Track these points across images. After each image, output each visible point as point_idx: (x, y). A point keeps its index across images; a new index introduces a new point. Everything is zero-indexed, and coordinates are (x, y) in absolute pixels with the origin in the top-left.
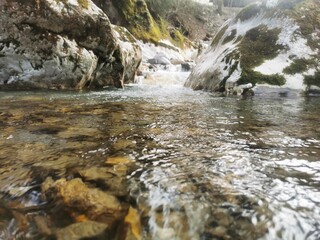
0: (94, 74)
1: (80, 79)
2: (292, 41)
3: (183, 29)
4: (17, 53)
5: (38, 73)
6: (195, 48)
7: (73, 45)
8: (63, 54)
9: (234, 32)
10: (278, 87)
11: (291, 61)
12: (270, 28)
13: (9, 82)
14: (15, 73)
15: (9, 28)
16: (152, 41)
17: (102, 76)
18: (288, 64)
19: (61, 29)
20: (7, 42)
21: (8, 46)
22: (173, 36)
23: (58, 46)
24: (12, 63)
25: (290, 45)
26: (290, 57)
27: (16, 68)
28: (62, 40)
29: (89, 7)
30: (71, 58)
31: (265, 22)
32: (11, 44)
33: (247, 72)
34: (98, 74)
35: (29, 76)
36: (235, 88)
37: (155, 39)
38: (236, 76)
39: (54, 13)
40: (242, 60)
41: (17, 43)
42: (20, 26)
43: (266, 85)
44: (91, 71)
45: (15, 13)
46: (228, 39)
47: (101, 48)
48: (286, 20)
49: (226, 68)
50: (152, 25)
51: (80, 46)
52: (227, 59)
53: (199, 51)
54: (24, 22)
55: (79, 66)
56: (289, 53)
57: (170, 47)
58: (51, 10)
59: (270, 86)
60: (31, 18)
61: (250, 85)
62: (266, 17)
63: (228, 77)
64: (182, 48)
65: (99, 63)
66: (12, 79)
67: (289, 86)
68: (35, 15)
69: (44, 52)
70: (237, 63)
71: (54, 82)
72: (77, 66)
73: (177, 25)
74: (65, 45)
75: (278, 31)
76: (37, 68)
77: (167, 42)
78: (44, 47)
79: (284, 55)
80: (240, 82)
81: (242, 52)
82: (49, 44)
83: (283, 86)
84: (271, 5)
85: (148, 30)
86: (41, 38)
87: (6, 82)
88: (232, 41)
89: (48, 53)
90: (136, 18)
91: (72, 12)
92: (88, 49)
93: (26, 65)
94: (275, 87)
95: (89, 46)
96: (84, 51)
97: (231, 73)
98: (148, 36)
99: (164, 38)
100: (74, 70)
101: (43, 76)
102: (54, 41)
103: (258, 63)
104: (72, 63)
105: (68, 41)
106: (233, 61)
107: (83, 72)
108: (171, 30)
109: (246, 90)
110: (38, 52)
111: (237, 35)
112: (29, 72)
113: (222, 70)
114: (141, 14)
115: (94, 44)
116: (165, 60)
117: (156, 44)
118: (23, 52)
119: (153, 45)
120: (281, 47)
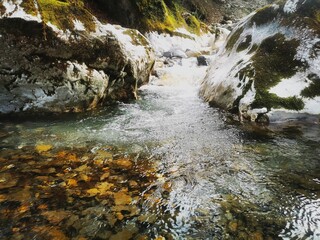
0: (106, 91)
1: (92, 99)
2: (312, 57)
3: (199, 13)
4: (30, 82)
5: (51, 98)
6: (212, 32)
7: (83, 69)
8: (74, 79)
9: (249, 38)
10: (296, 112)
11: (310, 81)
12: (288, 39)
13: (25, 109)
14: (29, 101)
15: (19, 61)
16: (167, 31)
17: (115, 91)
18: (307, 85)
19: (70, 55)
20: (18, 74)
21: (20, 77)
22: (188, 22)
23: (68, 73)
24: (26, 92)
25: (310, 62)
26: (309, 77)
27: (30, 96)
28: (71, 66)
29: (97, 29)
30: (82, 82)
31: (283, 31)
32: (23, 75)
33: (261, 94)
34: (110, 90)
35: (43, 102)
36: (249, 112)
37: (170, 29)
38: (249, 98)
39: (61, 42)
40: (257, 79)
41: (28, 74)
42: (30, 58)
43: (283, 109)
44: (102, 90)
45: (24, 46)
46: (242, 47)
47: (112, 66)
48: (306, 31)
49: (240, 85)
50: (166, 14)
51: (90, 68)
52: (241, 75)
53: (217, 36)
54: (34, 54)
55: (90, 88)
56: (308, 72)
57: (185, 36)
58: (58, 39)
59: (287, 111)
60: (40, 49)
61: (264, 110)
62: (284, 24)
63: (242, 97)
64: (198, 34)
65: (110, 81)
66: (27, 106)
67: (308, 111)
68: (44, 46)
69: (56, 79)
70: (251, 82)
71: (67, 106)
72: (88, 88)
73: (192, 9)
74: (76, 70)
75: (296, 43)
76: (49, 94)
77: (183, 30)
78: (55, 74)
79: (303, 74)
80: (254, 105)
81: (257, 68)
82: (60, 71)
83: (301, 111)
84: (289, 10)
85: (162, 20)
86: (51, 66)
87: (21, 109)
88: (247, 50)
89: (59, 80)
90: (150, 9)
91: (79, 38)
92: (98, 70)
93: (39, 92)
94: (292, 111)
95: (99, 66)
96: (95, 72)
97: (244, 92)
98: (163, 26)
99: (179, 25)
100: (85, 92)
101: (56, 101)
102: (64, 68)
103: (274, 82)
104: (83, 86)
105: (78, 66)
106: (247, 79)
107: (95, 93)
108: (186, 16)
109: (260, 115)
110: (50, 80)
111: (252, 43)
112: (42, 99)
113: (235, 87)
114: (155, 4)
115: (104, 64)
116: (180, 53)
117: (171, 34)
118: (35, 81)
119: (168, 35)
120: (299, 63)
